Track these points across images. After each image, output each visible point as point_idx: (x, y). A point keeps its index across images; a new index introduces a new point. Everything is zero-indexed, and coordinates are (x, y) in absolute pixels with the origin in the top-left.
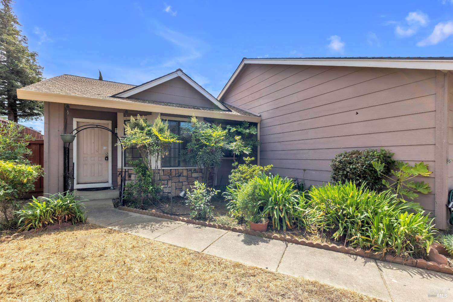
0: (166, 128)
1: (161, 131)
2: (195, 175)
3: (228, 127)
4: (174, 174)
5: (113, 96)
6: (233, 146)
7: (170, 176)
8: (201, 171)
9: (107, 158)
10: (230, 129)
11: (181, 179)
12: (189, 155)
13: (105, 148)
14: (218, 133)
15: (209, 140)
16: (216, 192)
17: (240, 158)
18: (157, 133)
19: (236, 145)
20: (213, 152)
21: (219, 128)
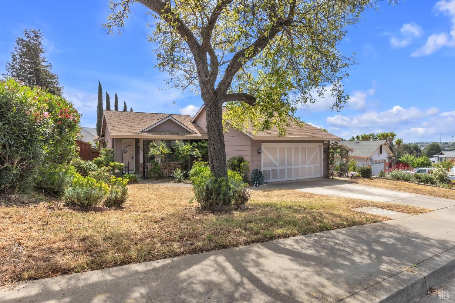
0: (165, 146)
1: (163, 148)
2: (178, 166)
3: (194, 143)
4: (167, 166)
5: (141, 132)
6: (194, 153)
7: (166, 167)
8: (181, 164)
9: (133, 158)
10: (194, 144)
11: (171, 168)
12: (175, 158)
13: (132, 153)
14: (188, 147)
15: (183, 151)
16: (185, 172)
17: (197, 159)
18: (161, 149)
19: (196, 153)
20: (185, 156)
21: (189, 144)
